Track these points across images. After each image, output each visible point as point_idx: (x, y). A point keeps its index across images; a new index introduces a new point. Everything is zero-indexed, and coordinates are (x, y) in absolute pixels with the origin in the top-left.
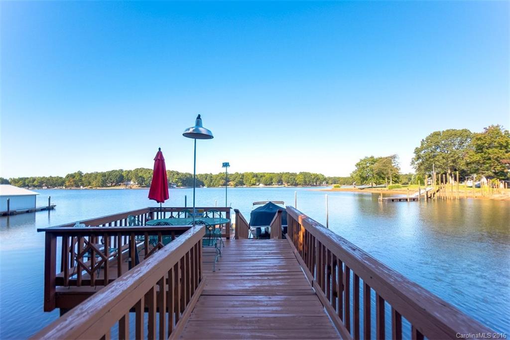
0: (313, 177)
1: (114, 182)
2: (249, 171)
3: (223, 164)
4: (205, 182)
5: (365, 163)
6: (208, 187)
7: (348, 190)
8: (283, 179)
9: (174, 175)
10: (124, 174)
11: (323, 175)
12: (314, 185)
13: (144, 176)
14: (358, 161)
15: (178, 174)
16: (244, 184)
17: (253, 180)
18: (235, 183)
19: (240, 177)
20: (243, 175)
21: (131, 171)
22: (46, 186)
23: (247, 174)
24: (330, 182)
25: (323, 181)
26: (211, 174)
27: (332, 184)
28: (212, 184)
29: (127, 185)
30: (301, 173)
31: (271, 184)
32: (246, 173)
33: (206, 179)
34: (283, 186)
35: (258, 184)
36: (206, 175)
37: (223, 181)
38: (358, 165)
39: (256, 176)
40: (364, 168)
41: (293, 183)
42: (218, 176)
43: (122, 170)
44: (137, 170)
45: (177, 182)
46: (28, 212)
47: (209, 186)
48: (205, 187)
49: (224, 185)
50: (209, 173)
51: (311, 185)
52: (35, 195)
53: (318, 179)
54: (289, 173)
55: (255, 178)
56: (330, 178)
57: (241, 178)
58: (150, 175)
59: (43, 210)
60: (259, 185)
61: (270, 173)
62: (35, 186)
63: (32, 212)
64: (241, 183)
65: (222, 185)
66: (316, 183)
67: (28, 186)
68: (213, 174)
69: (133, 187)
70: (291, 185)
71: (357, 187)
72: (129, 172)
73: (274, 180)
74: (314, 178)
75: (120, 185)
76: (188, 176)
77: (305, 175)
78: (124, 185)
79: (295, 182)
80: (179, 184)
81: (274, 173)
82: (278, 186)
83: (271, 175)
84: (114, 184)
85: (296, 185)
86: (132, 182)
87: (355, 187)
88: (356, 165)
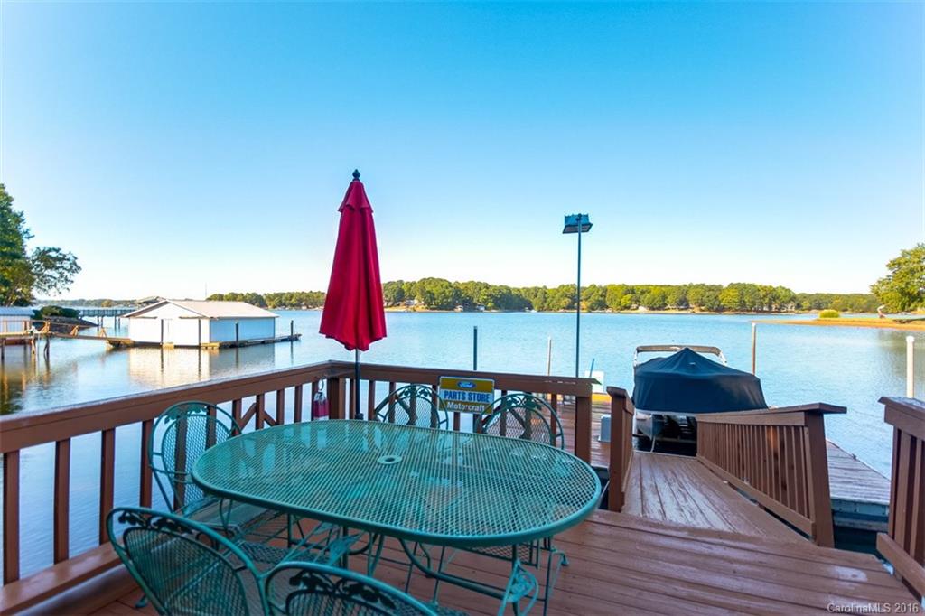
0: (762, 293)
1: (390, 301)
2: (618, 282)
3: (567, 218)
4: (534, 301)
5: (916, 260)
6: (539, 311)
7: (860, 324)
8: (689, 297)
9: (480, 289)
10: (405, 288)
11: (789, 290)
12: (763, 311)
13: (434, 291)
14: (896, 255)
15: (487, 288)
16: (607, 307)
17: (626, 300)
18: (589, 304)
19: (600, 293)
20: (605, 290)
21: (414, 283)
22: (305, 305)
23: (614, 288)
24: (806, 304)
25: (788, 302)
26: (545, 287)
27: (810, 309)
28: (546, 305)
29: (408, 305)
30: (732, 286)
31: (662, 307)
32: (612, 285)
33: (536, 296)
34: (689, 311)
35: (634, 306)
36: (536, 289)
37: (567, 300)
38: (894, 264)
39: (631, 290)
40: (912, 271)
41: (713, 305)
42: (558, 290)
43: (401, 282)
44: (423, 281)
45: (485, 301)
46: (263, 343)
47: (541, 309)
48: (533, 311)
49: (570, 307)
50: (541, 286)
51: (756, 311)
52: (274, 318)
53: (775, 298)
54: (703, 285)
55: (629, 296)
56: (805, 296)
57: (601, 296)
58: (442, 290)
59: (283, 340)
60: (637, 308)
61: (662, 286)
62: (293, 306)
63: (268, 343)
64: (602, 305)
65: (564, 308)
66: (770, 308)
67: (284, 305)
68: (548, 287)
69: (418, 310)
70: (710, 309)
71: (890, 317)
72: (412, 284)
73: (669, 299)
74: (765, 296)
75: (399, 305)
76: (505, 291)
77: (742, 288)
78: (405, 305)
79: (717, 303)
80: (489, 305)
81: (669, 286)
82: (678, 312)
83: (663, 289)
84: (390, 303)
85: (721, 310)
86: (416, 302)
87: (881, 317)
88: (887, 266)
